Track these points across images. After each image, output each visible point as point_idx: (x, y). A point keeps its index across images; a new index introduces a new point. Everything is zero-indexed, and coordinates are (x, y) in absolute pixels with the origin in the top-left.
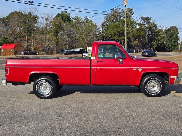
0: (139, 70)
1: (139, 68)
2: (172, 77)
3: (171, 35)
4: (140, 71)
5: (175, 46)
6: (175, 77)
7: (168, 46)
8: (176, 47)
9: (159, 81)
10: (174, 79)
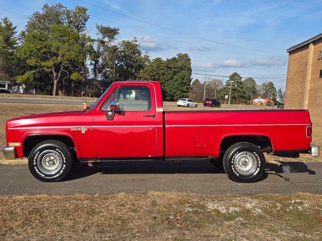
3: (176, 70)
5: (183, 92)
7: (171, 90)
8: (185, 94)
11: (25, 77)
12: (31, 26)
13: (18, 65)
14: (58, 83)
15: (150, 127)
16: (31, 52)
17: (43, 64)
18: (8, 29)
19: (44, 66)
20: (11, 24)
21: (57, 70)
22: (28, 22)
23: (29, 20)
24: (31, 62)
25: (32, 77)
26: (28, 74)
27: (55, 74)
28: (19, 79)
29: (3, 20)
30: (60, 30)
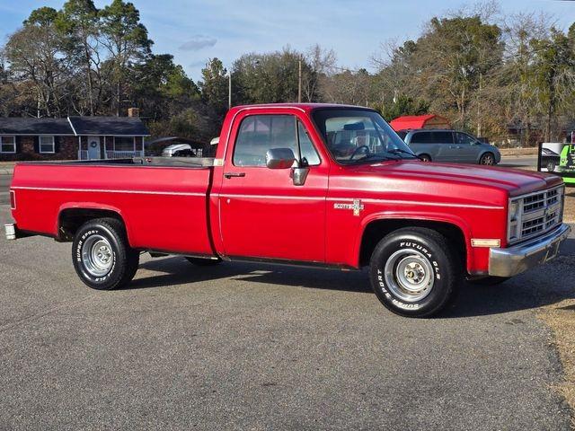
0: (352, 211)
1: (352, 203)
2: (478, 243)
4: (356, 213)
6: (494, 243)
9: (430, 255)
10: (486, 250)
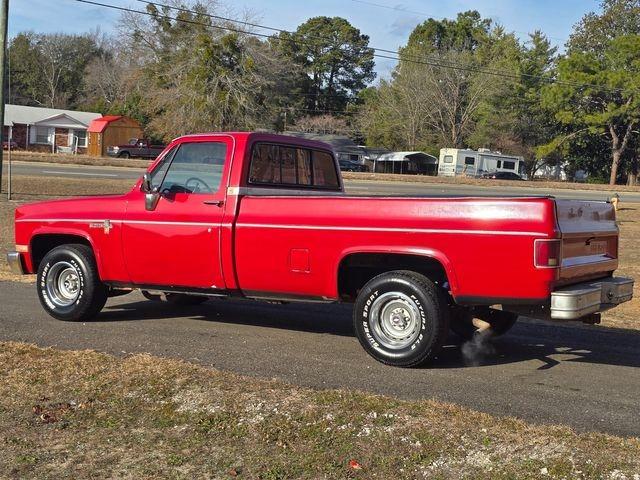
11: (551, 147)
12: (577, 43)
13: (545, 123)
14: (621, 157)
15: (210, 226)
16: (565, 96)
17: (588, 119)
18: (541, 54)
19: (591, 125)
20: (547, 44)
21: (621, 132)
22: (572, 36)
23: (573, 32)
24: (566, 117)
25: (567, 146)
26: (559, 140)
27: (615, 140)
28: (541, 152)
29: (532, 36)
30: (627, 46)
